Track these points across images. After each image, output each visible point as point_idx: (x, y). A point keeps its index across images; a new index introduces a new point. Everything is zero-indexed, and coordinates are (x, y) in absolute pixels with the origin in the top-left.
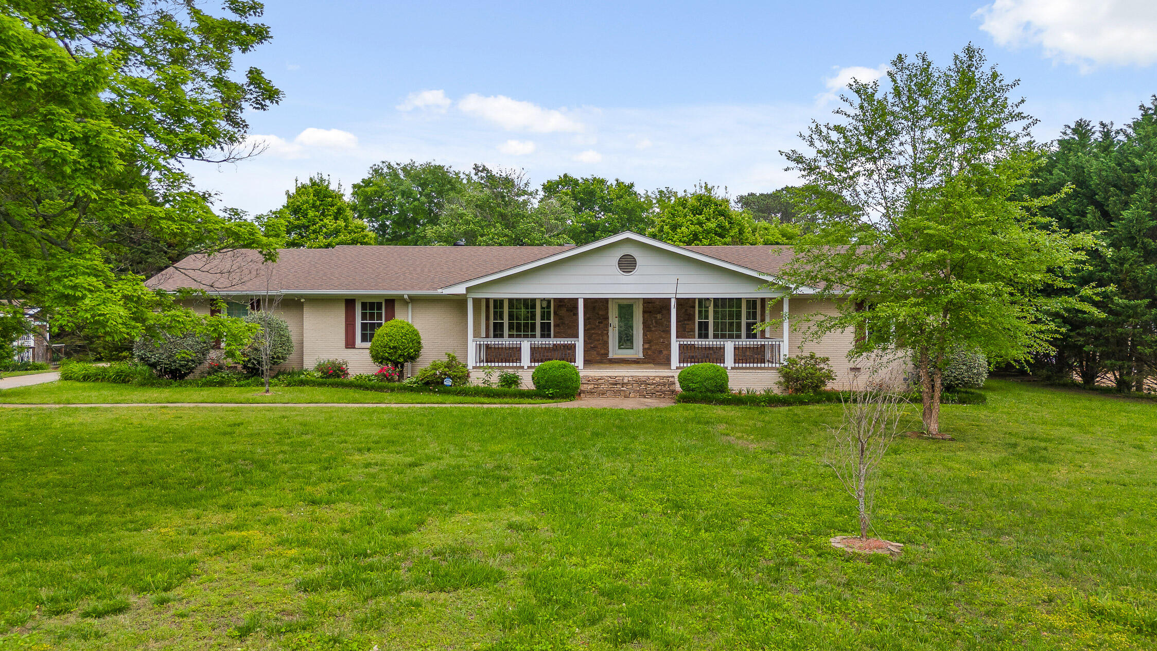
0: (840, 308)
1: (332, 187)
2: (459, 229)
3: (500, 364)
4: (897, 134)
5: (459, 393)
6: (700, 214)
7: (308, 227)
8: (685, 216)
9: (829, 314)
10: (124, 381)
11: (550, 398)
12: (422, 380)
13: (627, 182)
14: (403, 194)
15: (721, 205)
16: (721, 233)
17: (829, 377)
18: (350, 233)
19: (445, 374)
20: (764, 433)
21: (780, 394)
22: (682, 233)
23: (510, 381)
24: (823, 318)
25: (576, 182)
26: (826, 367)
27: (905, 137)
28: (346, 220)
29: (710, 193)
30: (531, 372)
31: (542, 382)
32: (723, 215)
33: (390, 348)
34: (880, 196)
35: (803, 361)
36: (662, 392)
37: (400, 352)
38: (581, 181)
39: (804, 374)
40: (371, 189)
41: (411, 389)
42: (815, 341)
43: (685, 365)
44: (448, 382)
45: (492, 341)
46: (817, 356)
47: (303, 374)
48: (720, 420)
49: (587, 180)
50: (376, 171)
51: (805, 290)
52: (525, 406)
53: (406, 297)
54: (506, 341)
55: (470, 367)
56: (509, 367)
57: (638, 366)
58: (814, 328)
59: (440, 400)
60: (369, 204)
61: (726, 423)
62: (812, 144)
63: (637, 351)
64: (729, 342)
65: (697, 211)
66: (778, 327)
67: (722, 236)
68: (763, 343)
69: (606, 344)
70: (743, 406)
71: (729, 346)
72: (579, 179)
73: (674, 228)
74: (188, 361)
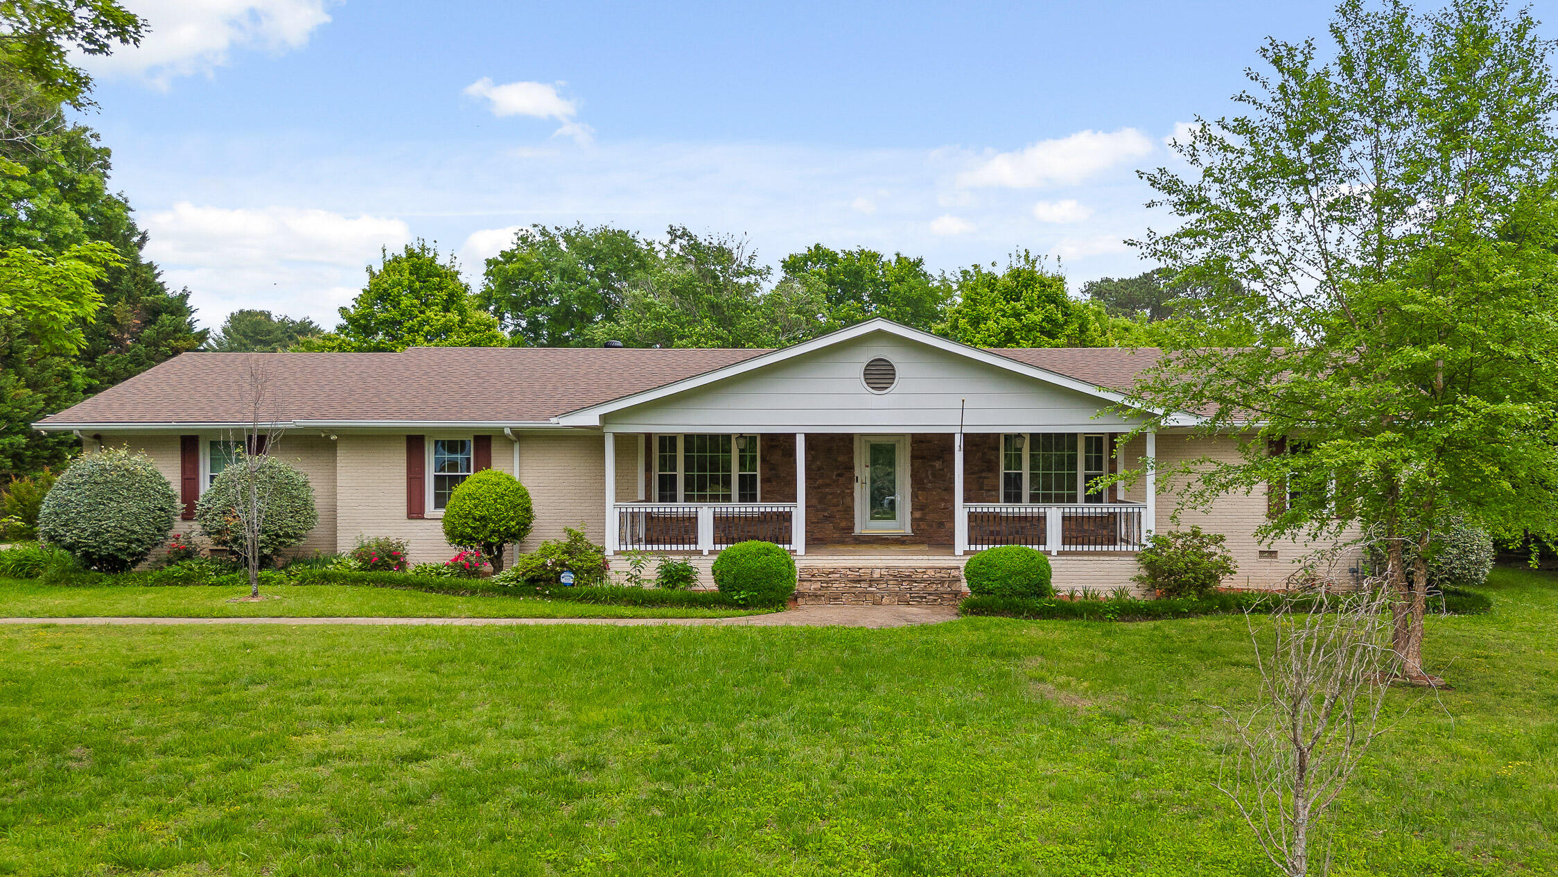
0: (1244, 450)
1: (440, 261)
2: (645, 327)
3: (662, 547)
4: (1346, 141)
5: (583, 598)
6: (1018, 300)
7: (400, 323)
8: (994, 303)
9: (1224, 461)
10: (29, 576)
11: (741, 607)
12: (523, 574)
13: (913, 257)
14: (563, 273)
15: (1050, 286)
16: (1050, 330)
17: (1227, 570)
18: (467, 333)
19: (563, 565)
20: (1108, 676)
21: (1139, 597)
22: (988, 330)
23: (677, 577)
24: (1213, 468)
25: (833, 258)
26: (1219, 551)
27: (1361, 145)
28: (462, 312)
29: (1034, 267)
30: (710, 564)
31: (728, 579)
32: (1054, 302)
33: (474, 519)
34: (1317, 248)
35: (1180, 541)
36: (936, 594)
37: (491, 525)
38: (841, 255)
39: (1181, 564)
40: (514, 266)
41: (504, 591)
42: (1200, 508)
43: (979, 547)
44: (567, 578)
45: (658, 508)
46: (1203, 532)
47: (332, 563)
48: (1034, 649)
49: (851, 253)
50: (524, 239)
51: (1182, 420)
52: (696, 622)
53: (507, 431)
54: (680, 507)
55: (609, 552)
56: (677, 552)
57: (902, 547)
58: (1198, 487)
59: (548, 611)
60: (510, 290)
61: (1042, 654)
62: (1194, 160)
63: (902, 524)
64: (1054, 509)
65: (1011, 295)
66: (1136, 483)
67: (1052, 335)
68: (1111, 510)
69: (849, 511)
70: (1074, 621)
71: (1054, 515)
72: (838, 251)
73: (976, 322)
74: (130, 542)
